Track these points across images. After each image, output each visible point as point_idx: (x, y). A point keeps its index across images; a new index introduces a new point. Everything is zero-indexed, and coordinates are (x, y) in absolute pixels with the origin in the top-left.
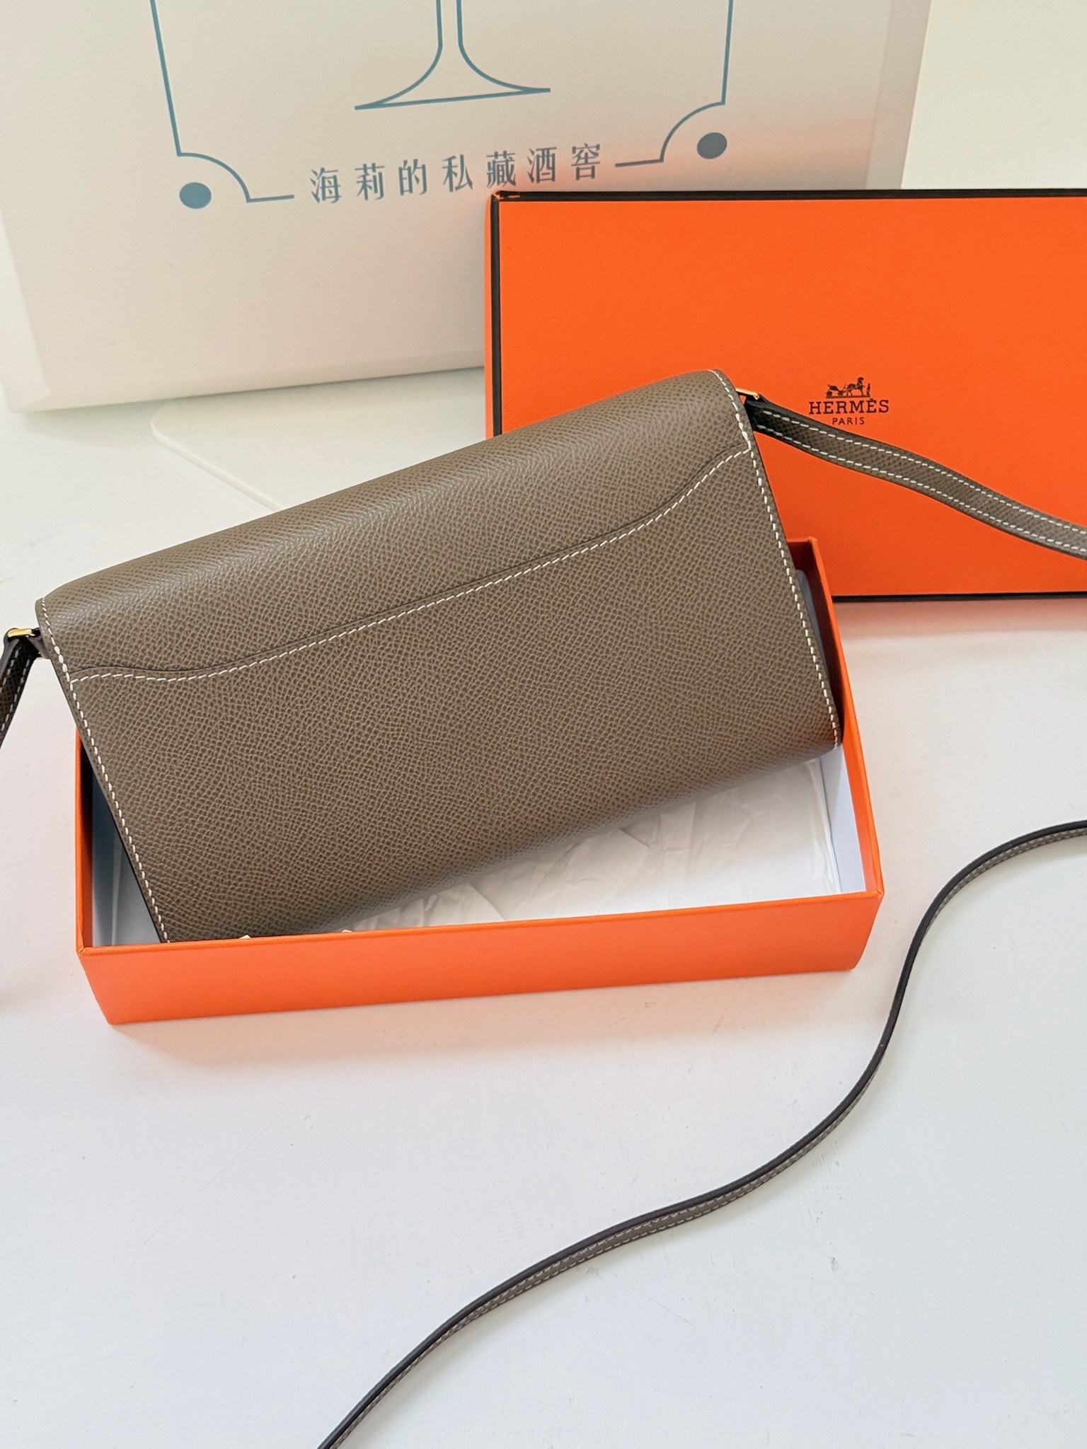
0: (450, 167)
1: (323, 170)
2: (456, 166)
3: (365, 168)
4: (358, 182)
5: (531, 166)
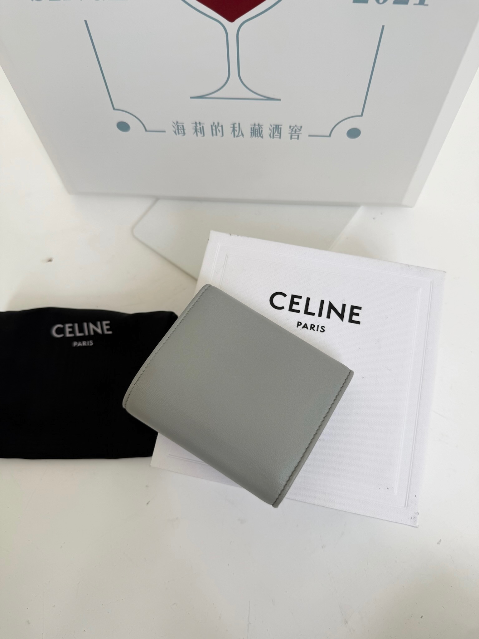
0: (234, 128)
1: (177, 122)
2: (237, 128)
3: (196, 123)
4: (193, 129)
5: (270, 132)
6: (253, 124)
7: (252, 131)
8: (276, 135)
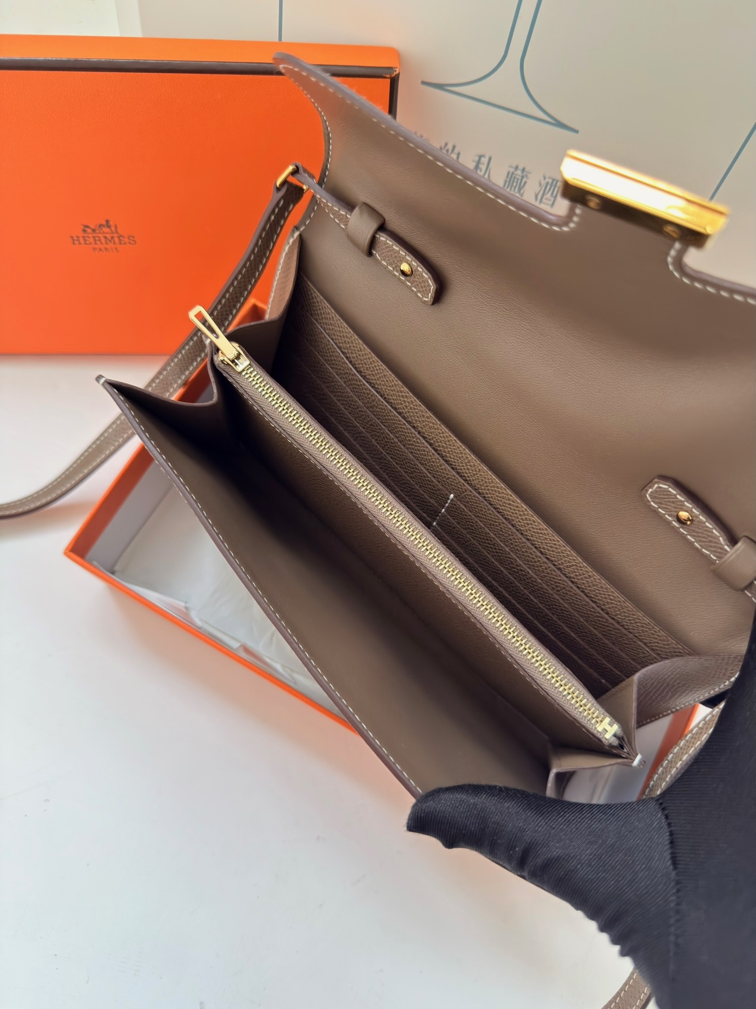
0: (478, 162)
2: (483, 164)
5: (540, 189)
6: (514, 166)
7: (508, 180)
8: (546, 199)
